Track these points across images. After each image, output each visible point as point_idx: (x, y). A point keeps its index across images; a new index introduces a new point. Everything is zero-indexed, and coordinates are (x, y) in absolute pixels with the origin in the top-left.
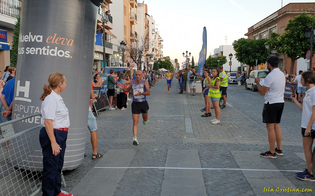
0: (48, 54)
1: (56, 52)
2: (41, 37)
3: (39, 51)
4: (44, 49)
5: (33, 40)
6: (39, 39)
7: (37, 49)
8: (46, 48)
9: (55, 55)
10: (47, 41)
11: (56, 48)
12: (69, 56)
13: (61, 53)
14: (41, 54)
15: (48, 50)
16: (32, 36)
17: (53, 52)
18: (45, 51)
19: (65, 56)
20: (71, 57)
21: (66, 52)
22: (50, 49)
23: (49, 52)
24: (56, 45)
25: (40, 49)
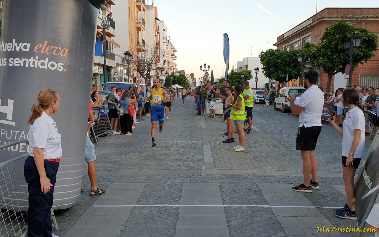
0: (36, 66)
1: (47, 64)
2: (28, 45)
3: (25, 62)
4: (32, 60)
5: (18, 49)
6: (25, 47)
7: (23, 60)
8: (34, 58)
9: (45, 67)
10: (35, 51)
11: (47, 59)
12: (62, 69)
13: (53, 66)
14: (27, 66)
15: (37, 61)
16: (16, 44)
17: (43, 64)
18: (33, 63)
19: (58, 69)
20: (65, 70)
21: (59, 64)
22: (39, 61)
23: (38, 64)
24: (47, 56)
25: (26, 60)
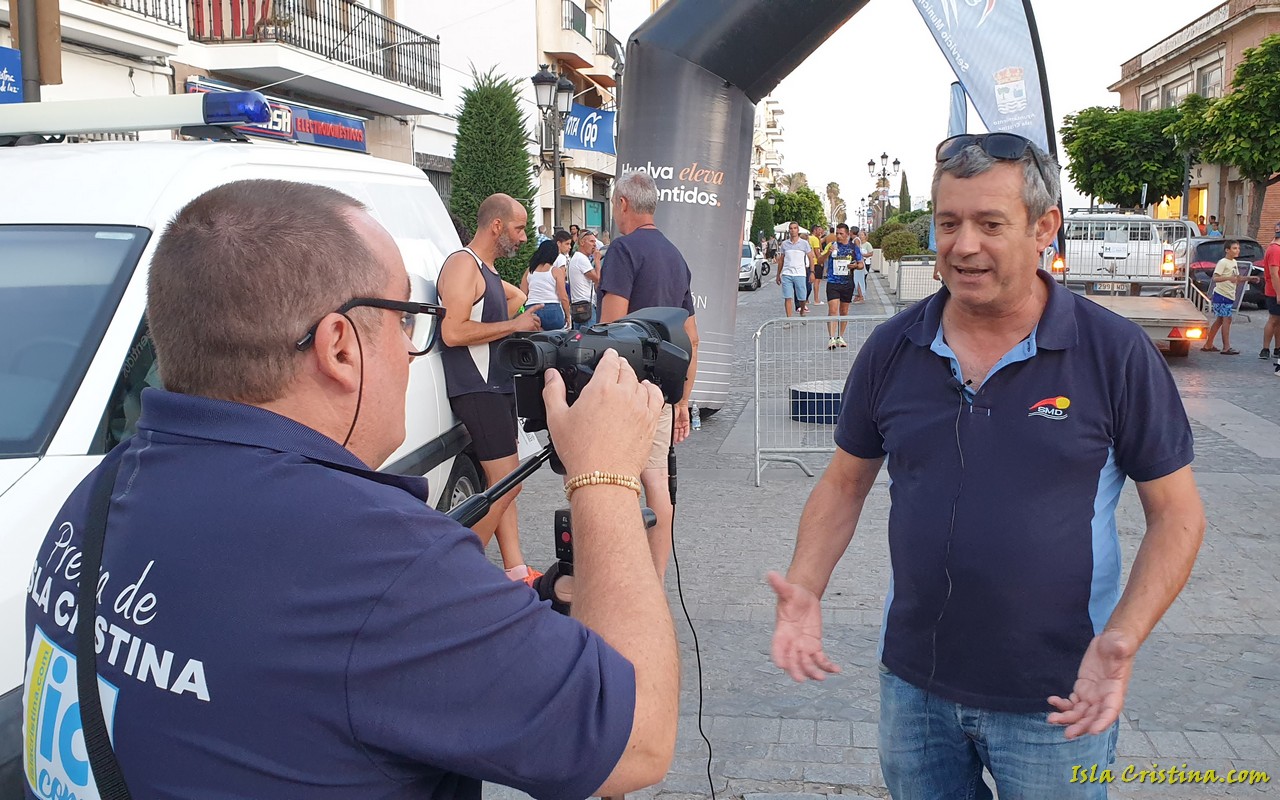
0: (682, 200)
1: (696, 196)
2: (671, 170)
3: (666, 194)
4: (676, 191)
5: (655, 176)
6: (667, 173)
8: (680, 189)
9: (694, 201)
10: (681, 178)
11: (696, 189)
12: (715, 201)
13: (703, 198)
14: (669, 199)
15: (682, 192)
16: (653, 168)
17: (691, 197)
18: (675, 194)
19: (711, 203)
20: (719, 205)
21: (712, 195)
22: (685, 191)
23: (684, 197)
24: (696, 184)
25: (667, 191)
